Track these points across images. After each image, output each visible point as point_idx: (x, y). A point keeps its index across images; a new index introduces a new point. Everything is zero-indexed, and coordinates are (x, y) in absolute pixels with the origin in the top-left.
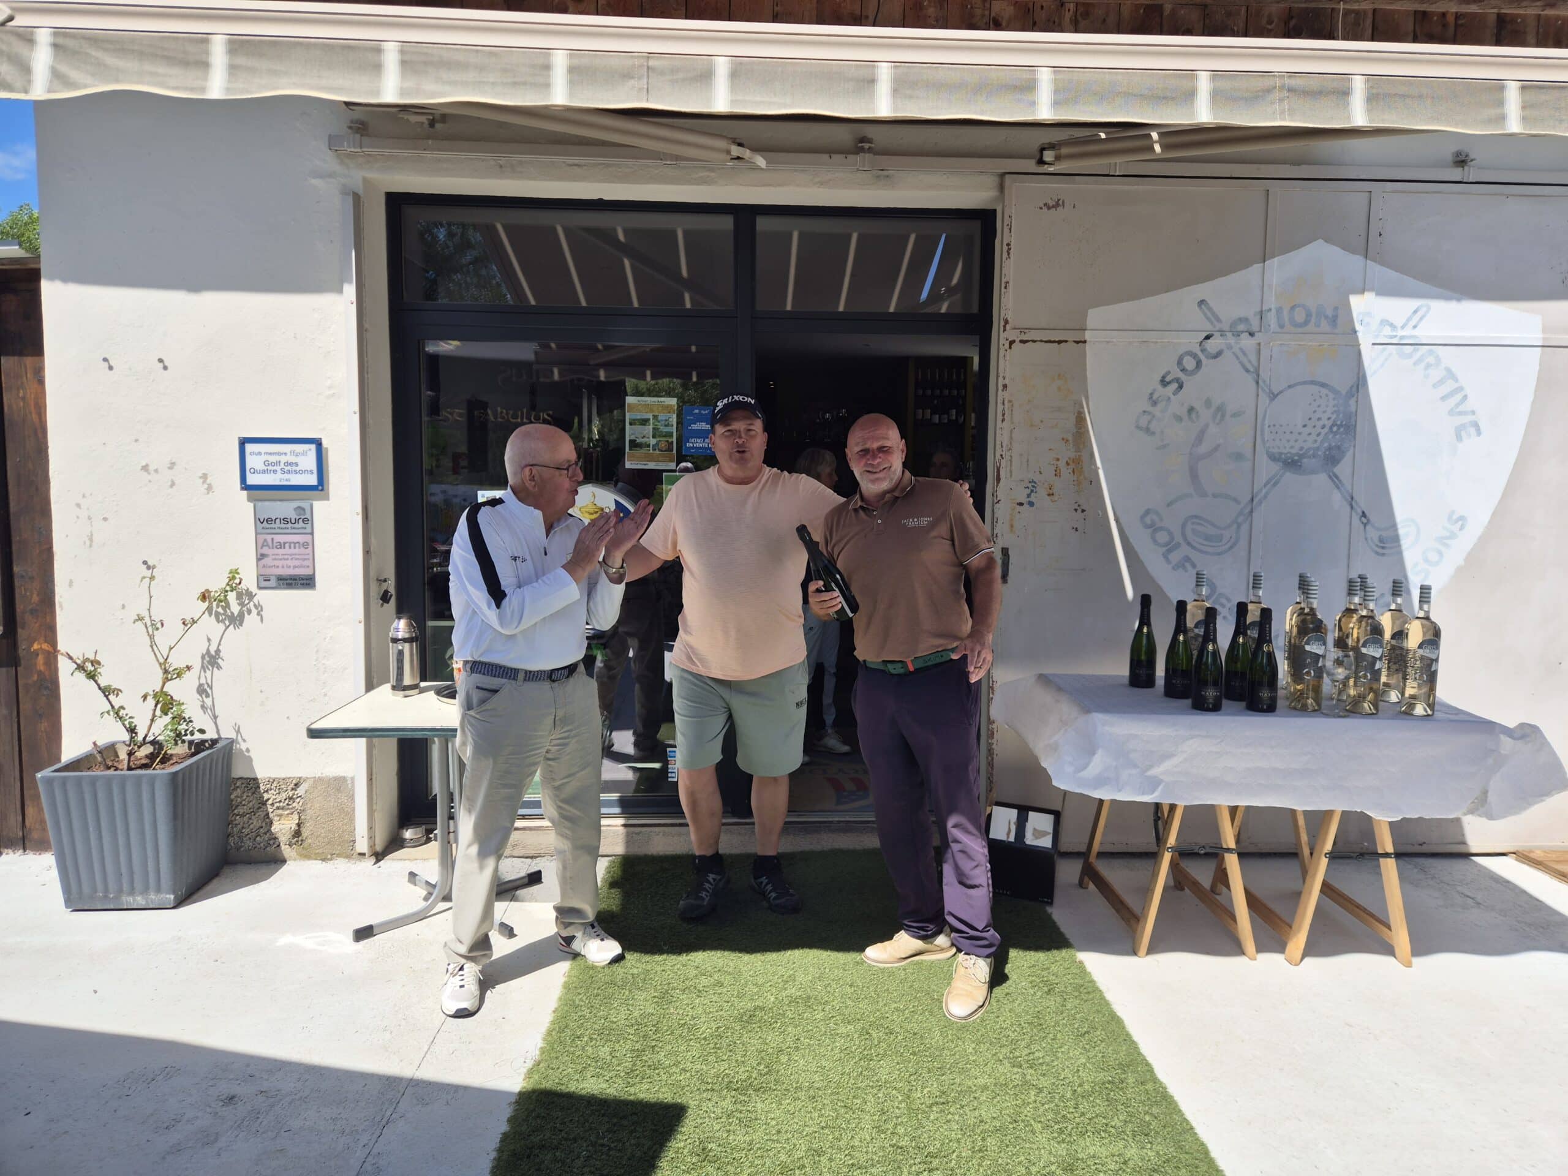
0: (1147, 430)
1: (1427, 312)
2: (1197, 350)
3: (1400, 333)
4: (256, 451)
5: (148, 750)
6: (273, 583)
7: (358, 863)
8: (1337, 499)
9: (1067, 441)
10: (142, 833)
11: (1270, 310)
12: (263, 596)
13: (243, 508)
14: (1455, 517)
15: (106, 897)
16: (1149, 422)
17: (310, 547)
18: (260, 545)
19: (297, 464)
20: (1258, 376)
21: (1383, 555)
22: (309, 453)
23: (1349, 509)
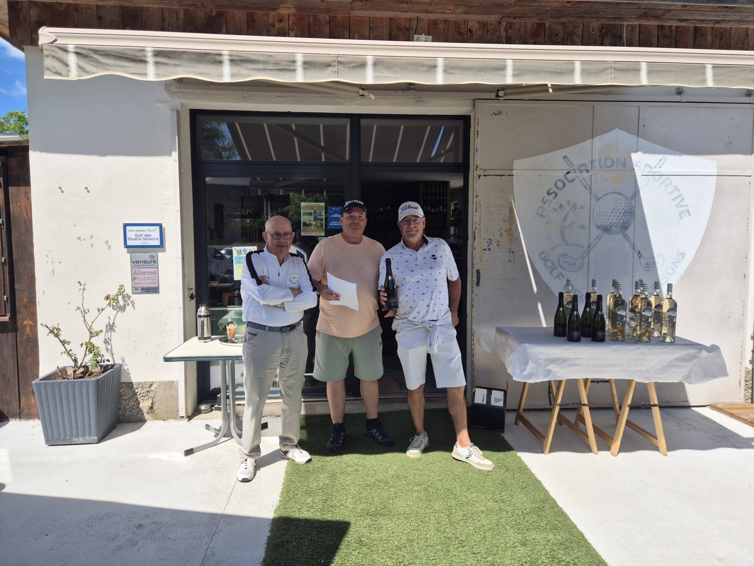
0: (541, 215)
1: (665, 160)
2: (563, 179)
3: (654, 170)
4: (131, 230)
5: (82, 370)
6: (139, 291)
7: (180, 421)
8: (627, 245)
9: (506, 220)
10: (83, 408)
11: (595, 160)
12: (134, 297)
13: (125, 257)
14: (680, 253)
15: (65, 439)
16: (543, 212)
17: (157, 274)
18: (133, 274)
19: (150, 236)
20: (591, 190)
21: (648, 270)
22: (156, 230)
23: (632, 250)
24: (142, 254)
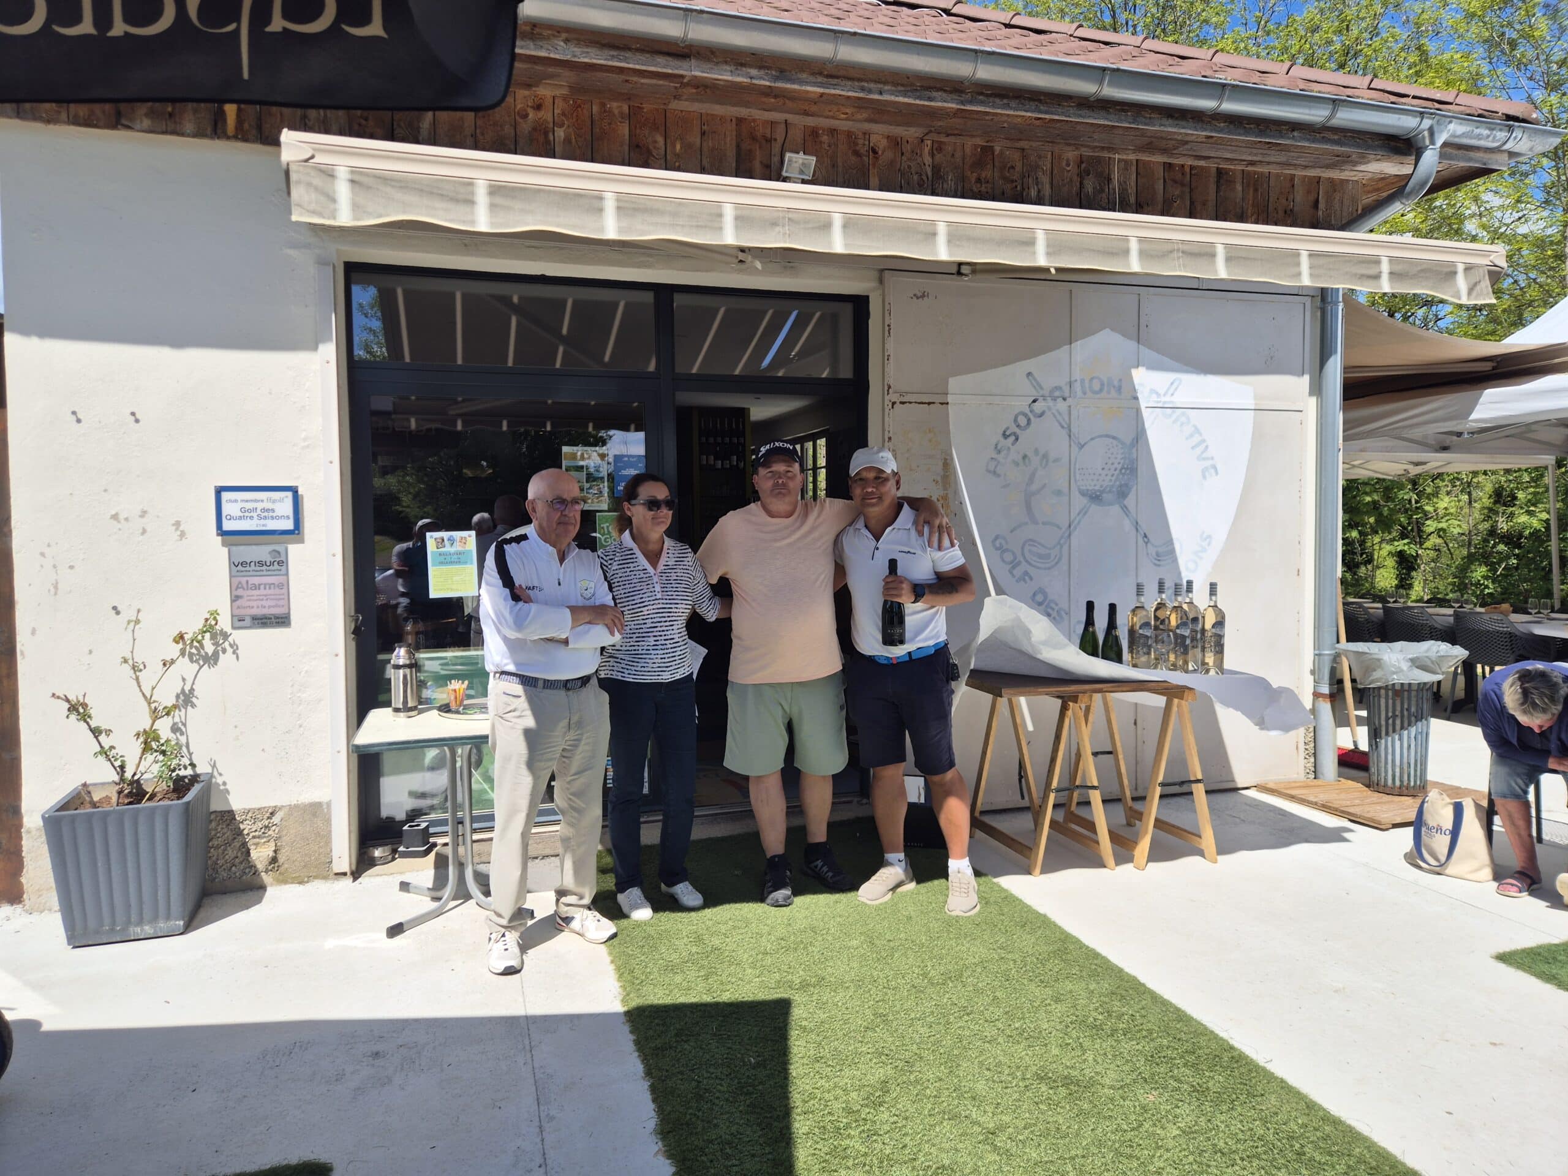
0: (994, 473)
1: (1180, 383)
2: (1027, 411)
3: (1163, 399)
4: (233, 499)
6: (248, 621)
7: (337, 883)
8: (1127, 524)
9: (937, 482)
10: (153, 862)
11: (1076, 381)
12: (238, 636)
13: (219, 554)
14: (1205, 536)
15: (112, 930)
16: (996, 467)
17: (285, 587)
18: (233, 589)
19: (273, 511)
20: (1070, 431)
21: (1159, 565)
22: (285, 499)
23: (1134, 531)
24: (254, 547)
